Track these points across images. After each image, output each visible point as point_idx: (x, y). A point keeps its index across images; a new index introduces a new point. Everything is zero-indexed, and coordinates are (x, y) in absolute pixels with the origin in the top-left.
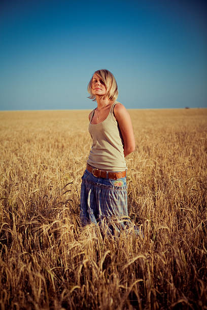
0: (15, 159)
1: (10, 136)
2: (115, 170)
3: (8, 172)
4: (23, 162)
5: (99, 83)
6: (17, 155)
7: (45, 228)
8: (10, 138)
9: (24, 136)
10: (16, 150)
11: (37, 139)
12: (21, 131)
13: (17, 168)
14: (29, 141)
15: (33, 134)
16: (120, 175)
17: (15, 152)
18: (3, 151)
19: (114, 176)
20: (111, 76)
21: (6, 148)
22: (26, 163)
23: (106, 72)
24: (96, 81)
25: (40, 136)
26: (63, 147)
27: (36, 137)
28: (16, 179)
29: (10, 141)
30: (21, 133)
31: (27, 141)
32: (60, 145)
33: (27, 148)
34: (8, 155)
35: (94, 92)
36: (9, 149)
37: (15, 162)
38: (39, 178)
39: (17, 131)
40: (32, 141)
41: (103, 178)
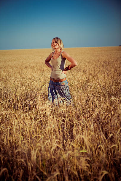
0: (19, 77)
1: (16, 65)
2: (61, 78)
3: (16, 82)
4: (23, 78)
5: (55, 43)
6: (20, 75)
8: (17, 66)
9: (24, 65)
10: (20, 72)
12: (22, 62)
13: (20, 81)
14: (26, 67)
15: (29, 63)
16: (64, 80)
17: (19, 73)
18: (13, 73)
19: (61, 81)
20: (60, 39)
21: (15, 71)
22: (24, 79)
23: (57, 38)
24: (54, 43)
25: (32, 65)
26: (44, 70)
27: (30, 66)
29: (16, 68)
30: (22, 63)
31: (25, 67)
32: (42, 69)
33: (25, 71)
34: (16, 75)
35: (54, 47)
36: (16, 72)
37: (19, 78)
38: (30, 85)
39: (20, 62)
40: (28, 67)
41: (57, 82)
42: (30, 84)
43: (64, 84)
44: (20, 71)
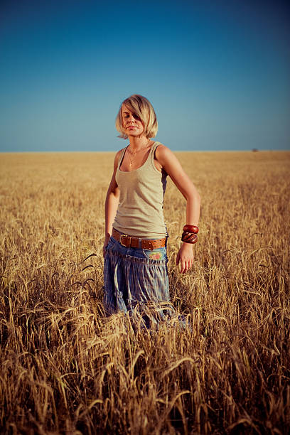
0: (13, 221)
1: (6, 189)
2: (151, 236)
3: (3, 239)
4: (24, 225)
5: (132, 119)
6: (16, 215)
7: (55, 318)
8: (7, 192)
9: (26, 188)
11: (44, 193)
12: (22, 182)
13: (15, 233)
14: (32, 196)
15: (38, 186)
16: (158, 244)
17: (13, 210)
19: (149, 245)
22: (29, 227)
24: (128, 116)
25: (48, 189)
26: (80, 204)
27: (42, 191)
28: (14, 250)
29: (6, 195)
30: (21, 185)
32: (77, 202)
33: (30, 206)
36: (5, 207)
37: (13, 225)
38: (47, 248)
39: (17, 182)
40: (38, 196)
41: (134, 248)
42: (45, 246)
43: (157, 256)
44: (17, 206)
